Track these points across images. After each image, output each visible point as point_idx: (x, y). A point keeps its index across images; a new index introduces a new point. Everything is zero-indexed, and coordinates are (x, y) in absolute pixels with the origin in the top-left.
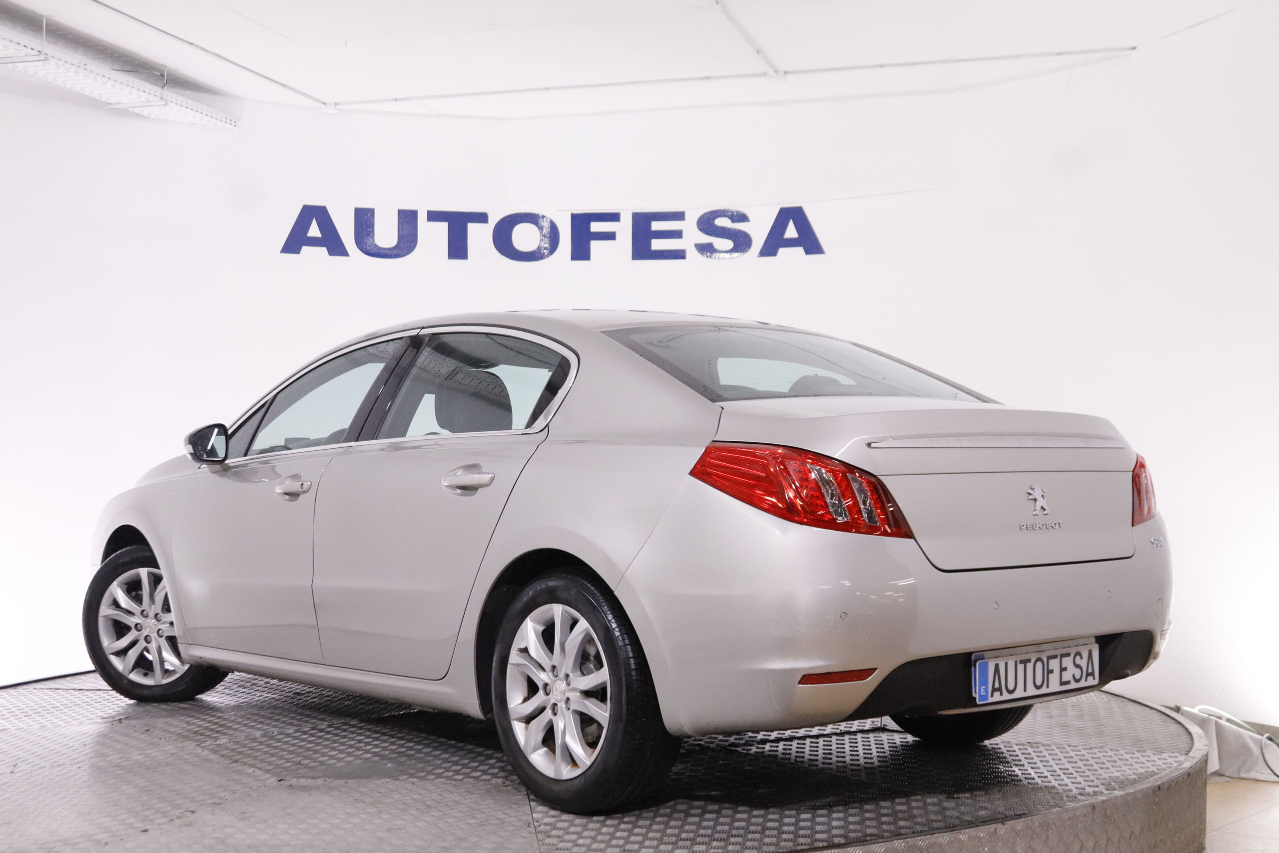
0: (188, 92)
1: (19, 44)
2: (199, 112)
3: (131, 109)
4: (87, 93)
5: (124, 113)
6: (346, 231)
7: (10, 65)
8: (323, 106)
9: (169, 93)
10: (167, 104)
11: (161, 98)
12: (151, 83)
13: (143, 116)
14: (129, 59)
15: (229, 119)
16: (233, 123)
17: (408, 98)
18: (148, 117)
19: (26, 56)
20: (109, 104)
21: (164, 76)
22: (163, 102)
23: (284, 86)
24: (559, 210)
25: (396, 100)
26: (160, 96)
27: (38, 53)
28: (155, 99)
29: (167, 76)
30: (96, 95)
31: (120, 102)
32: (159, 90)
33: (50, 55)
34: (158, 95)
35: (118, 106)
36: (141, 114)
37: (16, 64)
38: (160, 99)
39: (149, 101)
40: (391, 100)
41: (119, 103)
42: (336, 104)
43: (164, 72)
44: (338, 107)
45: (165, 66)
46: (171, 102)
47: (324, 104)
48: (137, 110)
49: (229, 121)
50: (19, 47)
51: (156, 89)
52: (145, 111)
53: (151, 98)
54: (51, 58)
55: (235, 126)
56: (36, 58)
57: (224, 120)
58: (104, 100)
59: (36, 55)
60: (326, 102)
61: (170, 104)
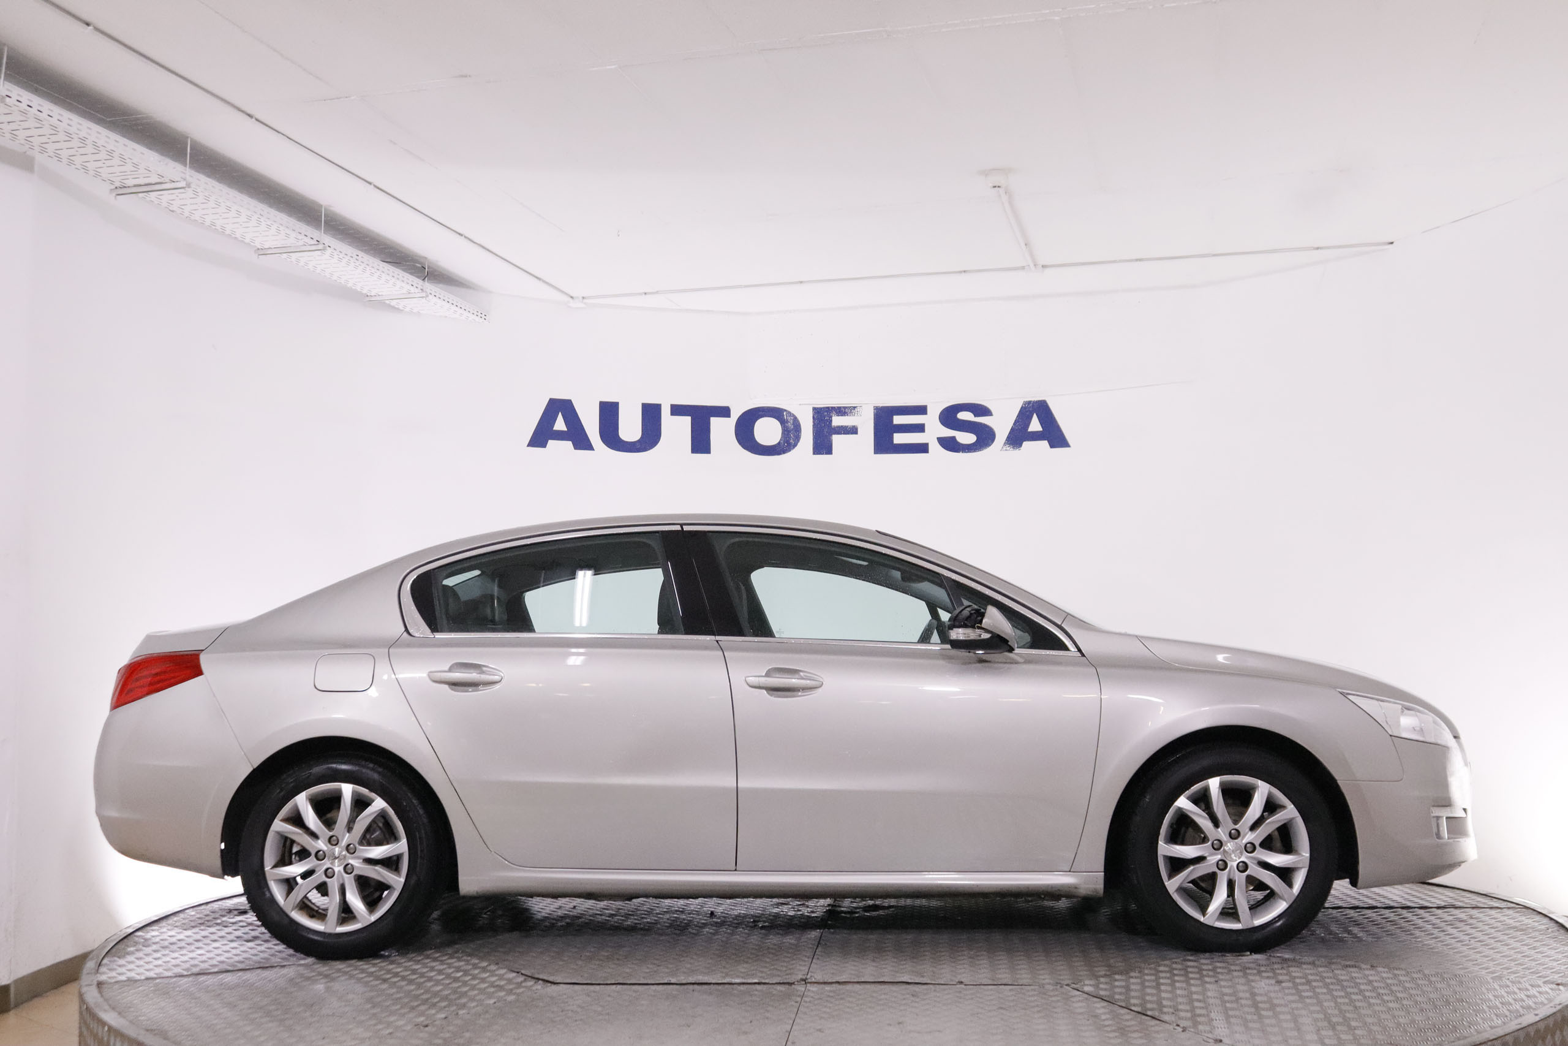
0: (453, 288)
1: (300, 233)
2: (455, 305)
3: (389, 302)
5: (379, 304)
6: (591, 423)
8: (571, 299)
9: (428, 286)
10: (427, 296)
11: (422, 290)
12: (413, 275)
13: (398, 309)
14: (393, 251)
15: (480, 312)
16: (483, 316)
17: (657, 292)
19: (304, 246)
20: (369, 296)
21: (424, 268)
22: (424, 294)
24: (800, 405)
25: (645, 294)
26: (422, 288)
27: (317, 243)
28: (417, 290)
29: (427, 268)
30: (359, 287)
31: (380, 294)
32: (420, 282)
33: (327, 245)
34: (420, 287)
35: (378, 298)
36: (396, 306)
37: (291, 254)
38: (420, 291)
39: (409, 293)
40: (640, 294)
42: (583, 298)
43: (425, 265)
44: (585, 301)
45: (426, 258)
46: (431, 294)
47: (572, 297)
48: (393, 302)
49: (479, 314)
50: (300, 237)
51: (417, 281)
52: (400, 303)
53: (413, 289)
54: (328, 248)
55: (484, 319)
56: (314, 248)
57: (476, 313)
58: (364, 289)
59: (315, 245)
60: (572, 295)
61: (430, 296)
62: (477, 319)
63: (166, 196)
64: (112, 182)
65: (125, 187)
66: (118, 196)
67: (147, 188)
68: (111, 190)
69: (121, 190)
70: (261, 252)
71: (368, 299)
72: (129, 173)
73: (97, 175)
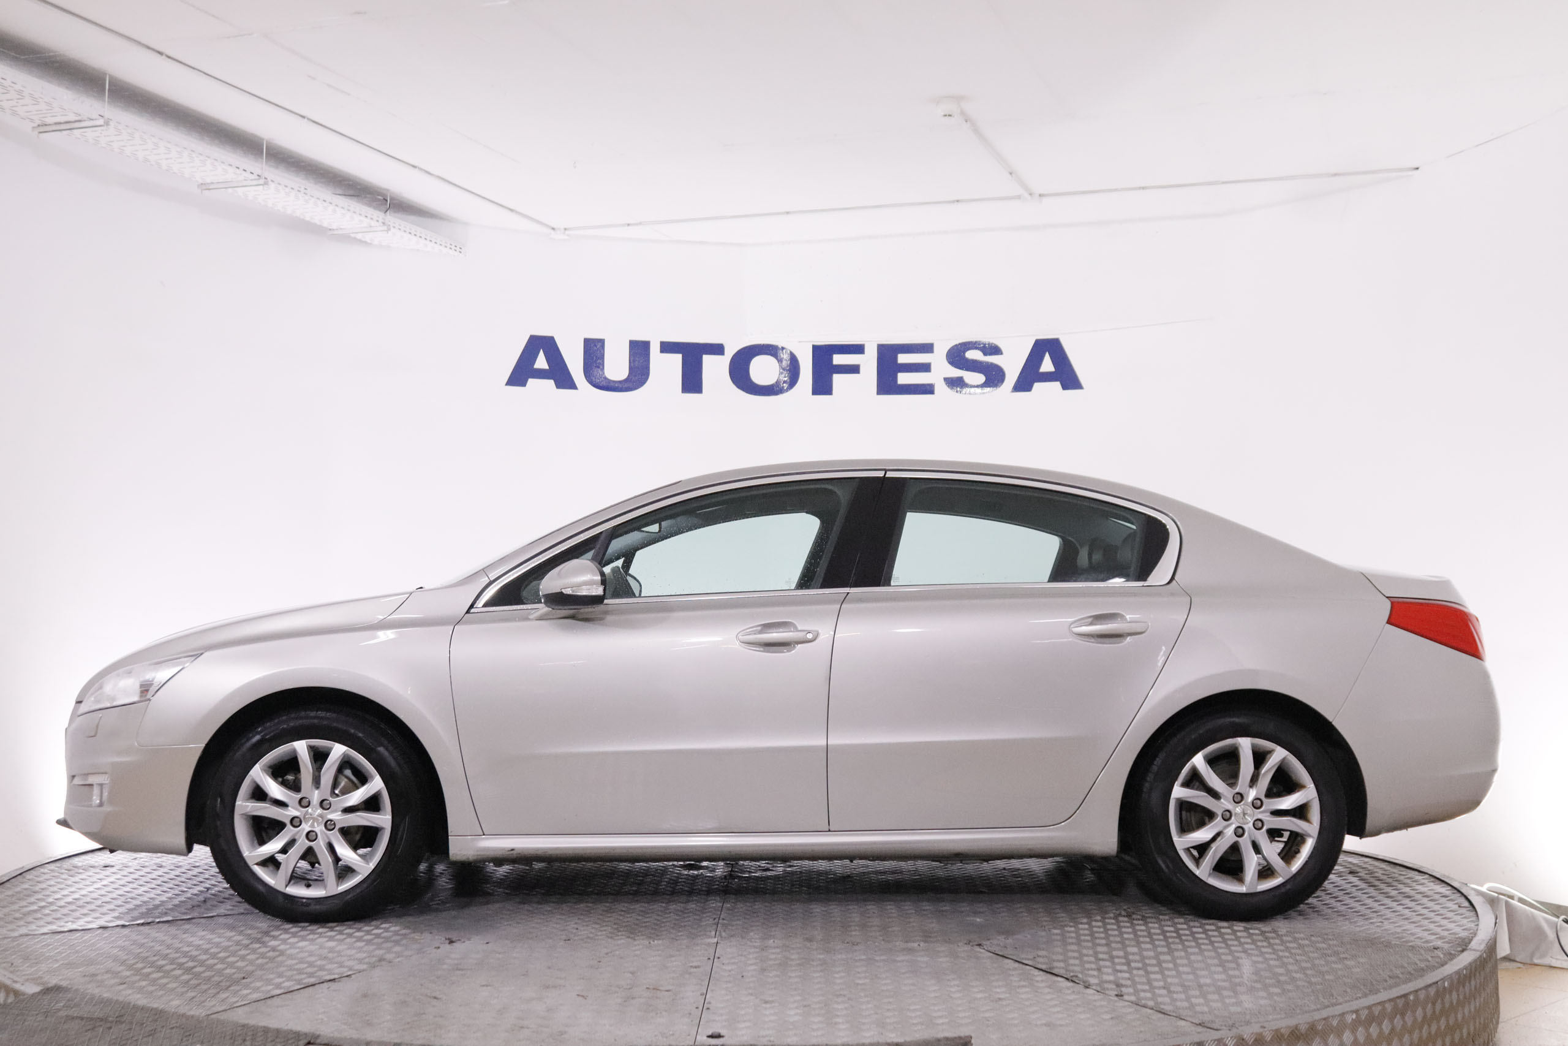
0: (413, 218)
1: (238, 168)
2: (424, 238)
3: (352, 235)
4: (307, 219)
5: (346, 238)
6: (575, 364)
7: (230, 190)
8: (552, 231)
9: (392, 218)
10: (389, 230)
11: (384, 223)
12: (375, 208)
13: (365, 243)
14: (351, 183)
15: (454, 245)
16: (458, 249)
17: (640, 224)
18: (371, 244)
19: (246, 180)
20: (330, 230)
21: (387, 201)
22: (385, 228)
23: (512, 210)
24: (799, 341)
25: (628, 225)
26: (383, 221)
27: (258, 177)
28: (377, 224)
29: (390, 200)
30: (316, 221)
31: (341, 227)
32: (381, 215)
33: (269, 179)
34: (381, 220)
35: (340, 232)
36: (363, 240)
37: (235, 189)
38: (382, 224)
39: (371, 227)
40: (623, 225)
41: (341, 229)
42: (565, 229)
43: (387, 196)
44: (567, 232)
45: (388, 190)
46: (394, 227)
47: (553, 229)
48: (359, 236)
49: (453, 247)
50: (238, 171)
51: (377, 214)
52: (367, 238)
53: (373, 223)
54: (270, 182)
55: (460, 252)
56: (255, 182)
57: (448, 245)
58: (325, 224)
59: (255, 179)
60: (555, 227)
61: (393, 230)
62: (452, 252)
63: (90, 134)
64: (32, 121)
65: (46, 125)
66: (41, 135)
67: (68, 126)
68: (34, 127)
69: (43, 128)
70: (204, 186)
71: (331, 232)
72: (45, 112)
73: (14, 113)
